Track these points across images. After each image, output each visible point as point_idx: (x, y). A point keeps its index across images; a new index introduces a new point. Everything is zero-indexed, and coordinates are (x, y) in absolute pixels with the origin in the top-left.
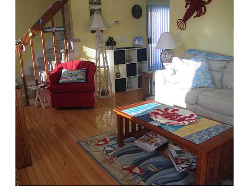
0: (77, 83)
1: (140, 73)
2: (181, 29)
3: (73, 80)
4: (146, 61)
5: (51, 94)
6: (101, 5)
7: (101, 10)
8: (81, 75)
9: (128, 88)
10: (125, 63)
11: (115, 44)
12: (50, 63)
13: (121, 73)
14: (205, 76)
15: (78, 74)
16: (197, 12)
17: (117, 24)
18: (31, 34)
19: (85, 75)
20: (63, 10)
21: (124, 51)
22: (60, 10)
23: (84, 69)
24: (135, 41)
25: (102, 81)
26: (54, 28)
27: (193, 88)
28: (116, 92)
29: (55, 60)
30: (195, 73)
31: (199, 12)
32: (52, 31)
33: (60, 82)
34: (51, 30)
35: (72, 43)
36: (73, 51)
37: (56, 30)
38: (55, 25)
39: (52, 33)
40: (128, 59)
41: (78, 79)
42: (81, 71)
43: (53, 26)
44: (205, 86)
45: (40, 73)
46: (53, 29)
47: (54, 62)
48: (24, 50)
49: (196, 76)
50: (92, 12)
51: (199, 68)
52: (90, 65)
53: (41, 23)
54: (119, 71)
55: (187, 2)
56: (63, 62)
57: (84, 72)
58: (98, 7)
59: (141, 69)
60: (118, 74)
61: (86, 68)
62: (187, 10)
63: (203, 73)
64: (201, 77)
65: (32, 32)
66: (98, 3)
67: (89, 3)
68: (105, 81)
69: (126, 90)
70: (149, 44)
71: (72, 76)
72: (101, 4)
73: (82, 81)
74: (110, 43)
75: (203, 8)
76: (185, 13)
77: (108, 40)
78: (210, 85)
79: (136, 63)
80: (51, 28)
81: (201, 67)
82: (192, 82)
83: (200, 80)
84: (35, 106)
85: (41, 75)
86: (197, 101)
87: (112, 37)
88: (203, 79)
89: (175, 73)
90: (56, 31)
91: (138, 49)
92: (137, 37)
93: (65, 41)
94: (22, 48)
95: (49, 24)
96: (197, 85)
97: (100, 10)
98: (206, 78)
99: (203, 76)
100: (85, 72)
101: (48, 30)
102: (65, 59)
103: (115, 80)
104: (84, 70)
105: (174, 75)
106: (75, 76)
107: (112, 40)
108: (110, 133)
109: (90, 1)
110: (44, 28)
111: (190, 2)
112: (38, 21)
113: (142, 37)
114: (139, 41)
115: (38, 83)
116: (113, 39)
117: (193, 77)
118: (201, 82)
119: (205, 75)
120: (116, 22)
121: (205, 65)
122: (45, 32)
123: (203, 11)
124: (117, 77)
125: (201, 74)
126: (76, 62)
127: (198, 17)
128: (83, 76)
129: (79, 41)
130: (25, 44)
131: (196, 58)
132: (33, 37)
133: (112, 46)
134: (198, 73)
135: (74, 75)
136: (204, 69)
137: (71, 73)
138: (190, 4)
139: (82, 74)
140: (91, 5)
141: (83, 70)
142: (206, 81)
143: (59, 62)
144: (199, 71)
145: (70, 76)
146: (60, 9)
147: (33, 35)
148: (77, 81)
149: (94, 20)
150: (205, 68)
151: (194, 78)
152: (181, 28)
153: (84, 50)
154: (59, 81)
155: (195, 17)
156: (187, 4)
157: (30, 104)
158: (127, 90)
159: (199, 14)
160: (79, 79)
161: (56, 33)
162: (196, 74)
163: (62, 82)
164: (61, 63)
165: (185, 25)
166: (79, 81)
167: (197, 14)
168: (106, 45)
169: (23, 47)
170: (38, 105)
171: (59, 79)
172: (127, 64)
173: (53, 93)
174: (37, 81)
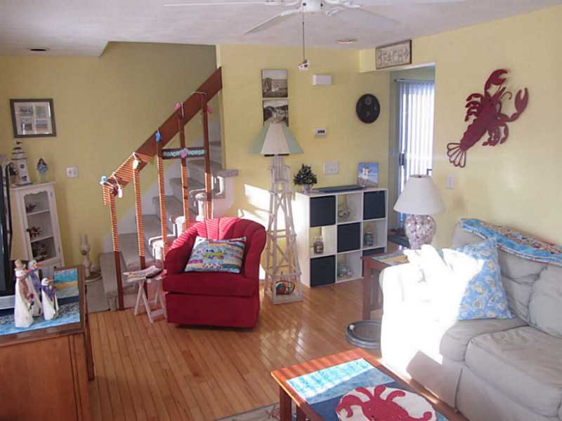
0: (223, 272)
1: (368, 243)
2: (456, 166)
3: (215, 267)
4: (384, 216)
5: (166, 295)
6: (288, 98)
7: (287, 109)
8: (232, 255)
9: (338, 275)
10: (334, 223)
11: (315, 181)
12: (173, 222)
13: (324, 245)
14: (490, 294)
15: (225, 254)
16: (490, 134)
17: (321, 136)
18: (135, 164)
19: (241, 256)
20: (205, 111)
21: (334, 197)
22: (201, 111)
23: (240, 239)
24: (362, 172)
25: (280, 263)
26: (185, 149)
27: (460, 321)
28: (312, 285)
29: (183, 215)
30: (468, 287)
31: (493, 134)
32: (180, 156)
33: (186, 270)
34: (178, 153)
35: (221, 179)
36: (223, 195)
37: (189, 153)
38: (187, 145)
39: (179, 160)
40: (341, 214)
41: (225, 266)
42: (235, 245)
43: (183, 146)
44: (488, 316)
45: (152, 242)
46: (182, 151)
47: (181, 220)
48: (120, 195)
49: (468, 294)
50: (267, 113)
51: (478, 275)
52: (254, 231)
53: (157, 139)
54: (322, 239)
55: (469, 110)
56: (200, 218)
57: (239, 246)
58: (281, 102)
59: (370, 235)
60: (318, 246)
61: (245, 238)
62: (469, 126)
63: (486, 286)
64: (480, 296)
65: (140, 159)
66: (281, 93)
67: (262, 95)
68: (287, 261)
69: (334, 282)
70: (400, 165)
71: (212, 258)
72: (289, 95)
73: (232, 270)
74: (305, 178)
75: (502, 129)
76: (465, 134)
77: (300, 172)
78: (501, 315)
79: (359, 223)
80: (179, 150)
81: (481, 272)
82: (459, 306)
83: (477, 304)
84: (136, 313)
85: (152, 246)
86: (464, 355)
87: (308, 166)
88: (484, 301)
89: (424, 279)
90: (188, 156)
91: (365, 193)
92: (365, 164)
93: (206, 176)
94: (115, 192)
95: (174, 142)
96: (469, 314)
97: (285, 108)
98: (492, 299)
99: (486, 294)
100: (241, 247)
101: (173, 154)
102: (204, 213)
103: (311, 260)
104: (240, 241)
105: (423, 282)
106: (219, 258)
107: (307, 174)
108: (272, 407)
109: (265, 91)
110: (163, 151)
111: (475, 110)
112: (152, 136)
113: (377, 165)
114: (369, 172)
115: (144, 263)
116: (310, 171)
117: (463, 295)
118: (480, 307)
119: (490, 291)
120: (319, 132)
121: (493, 268)
122: (164, 158)
123: (503, 135)
124: (316, 252)
125: (480, 290)
126: (226, 222)
127: (491, 145)
128: (237, 257)
129: (237, 175)
130: (124, 184)
131: (474, 250)
132: (141, 169)
133: (306, 186)
134: (473, 287)
135: (218, 254)
136: (488, 278)
137: (212, 251)
138: (476, 115)
139: (235, 254)
140: (265, 99)
141: (238, 243)
142: (492, 305)
143: (191, 220)
144: (477, 283)
145: (209, 257)
146: (200, 109)
147: (141, 166)
148: (222, 269)
149: (267, 135)
150: (493, 276)
151: (464, 299)
152: (457, 163)
153: (247, 193)
154: (185, 266)
155: (485, 144)
156: (469, 113)
157: (125, 306)
158: (337, 282)
159: (493, 140)
160: (228, 265)
161: (188, 160)
162: (469, 290)
163: (190, 270)
164: (196, 222)
165: (463, 157)
166: (226, 270)
167: (489, 139)
168: (296, 184)
169: (118, 188)
170: (142, 311)
171: (186, 263)
172: (338, 226)
173: (172, 293)
174: (143, 259)
